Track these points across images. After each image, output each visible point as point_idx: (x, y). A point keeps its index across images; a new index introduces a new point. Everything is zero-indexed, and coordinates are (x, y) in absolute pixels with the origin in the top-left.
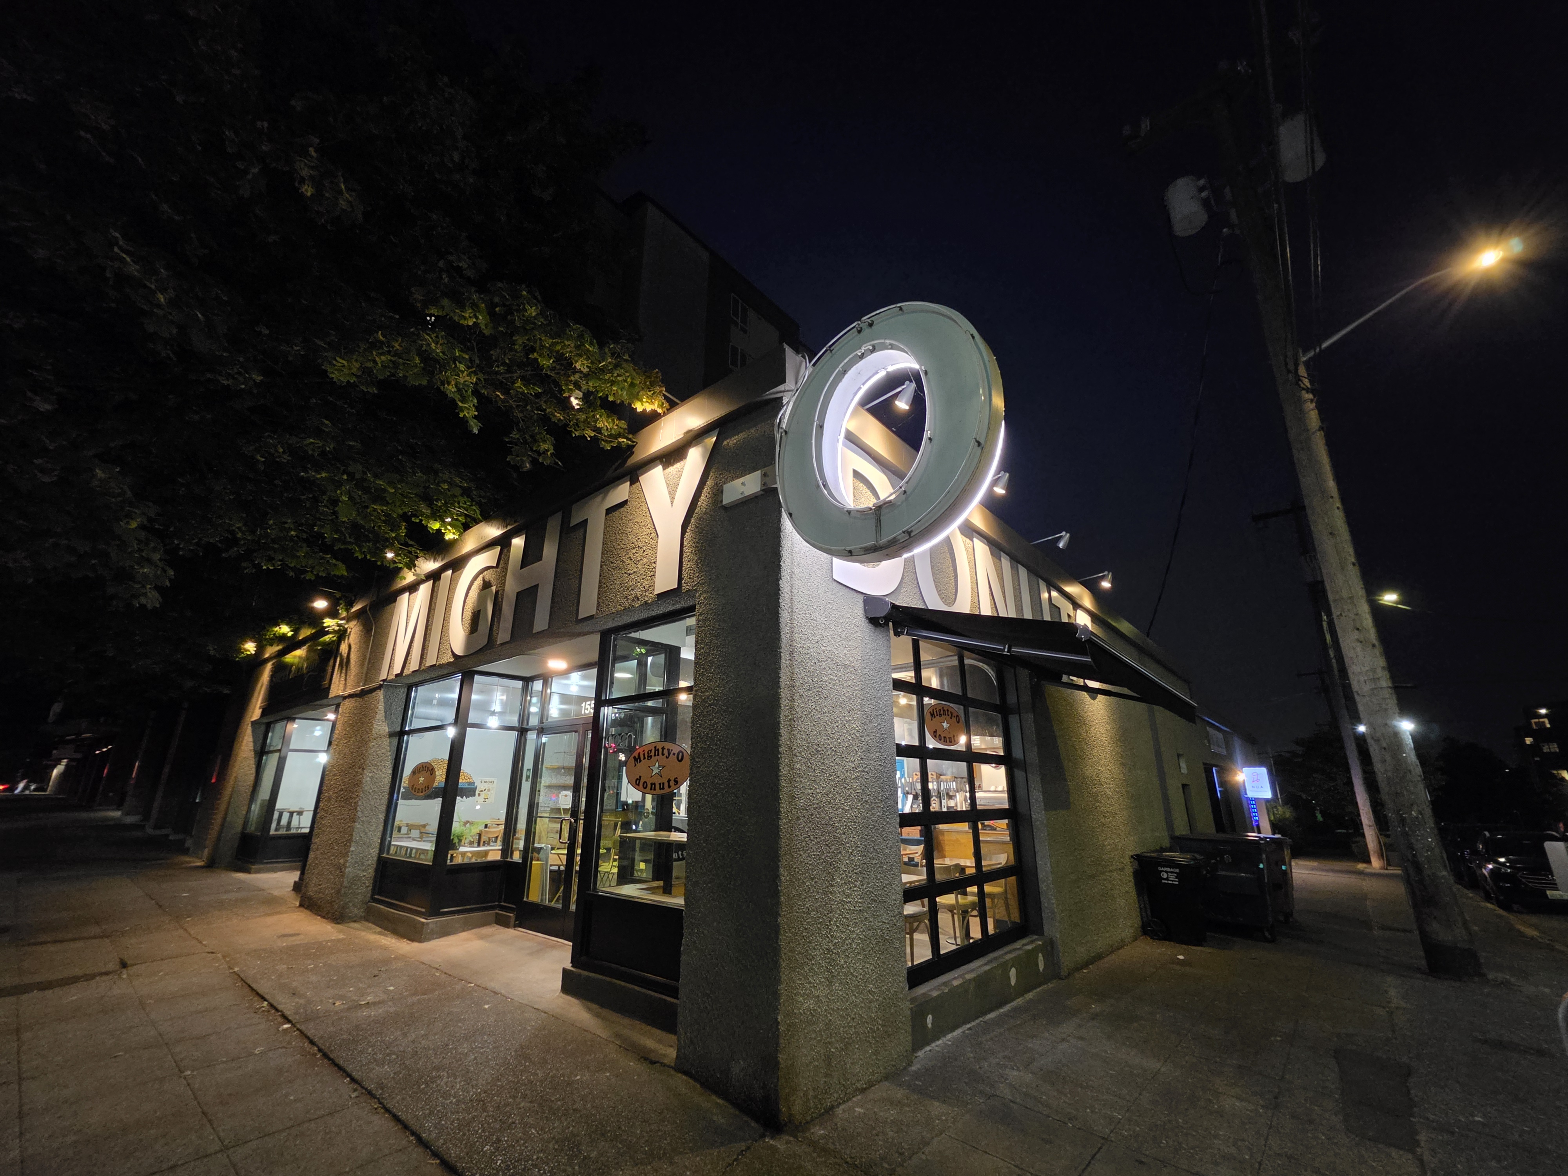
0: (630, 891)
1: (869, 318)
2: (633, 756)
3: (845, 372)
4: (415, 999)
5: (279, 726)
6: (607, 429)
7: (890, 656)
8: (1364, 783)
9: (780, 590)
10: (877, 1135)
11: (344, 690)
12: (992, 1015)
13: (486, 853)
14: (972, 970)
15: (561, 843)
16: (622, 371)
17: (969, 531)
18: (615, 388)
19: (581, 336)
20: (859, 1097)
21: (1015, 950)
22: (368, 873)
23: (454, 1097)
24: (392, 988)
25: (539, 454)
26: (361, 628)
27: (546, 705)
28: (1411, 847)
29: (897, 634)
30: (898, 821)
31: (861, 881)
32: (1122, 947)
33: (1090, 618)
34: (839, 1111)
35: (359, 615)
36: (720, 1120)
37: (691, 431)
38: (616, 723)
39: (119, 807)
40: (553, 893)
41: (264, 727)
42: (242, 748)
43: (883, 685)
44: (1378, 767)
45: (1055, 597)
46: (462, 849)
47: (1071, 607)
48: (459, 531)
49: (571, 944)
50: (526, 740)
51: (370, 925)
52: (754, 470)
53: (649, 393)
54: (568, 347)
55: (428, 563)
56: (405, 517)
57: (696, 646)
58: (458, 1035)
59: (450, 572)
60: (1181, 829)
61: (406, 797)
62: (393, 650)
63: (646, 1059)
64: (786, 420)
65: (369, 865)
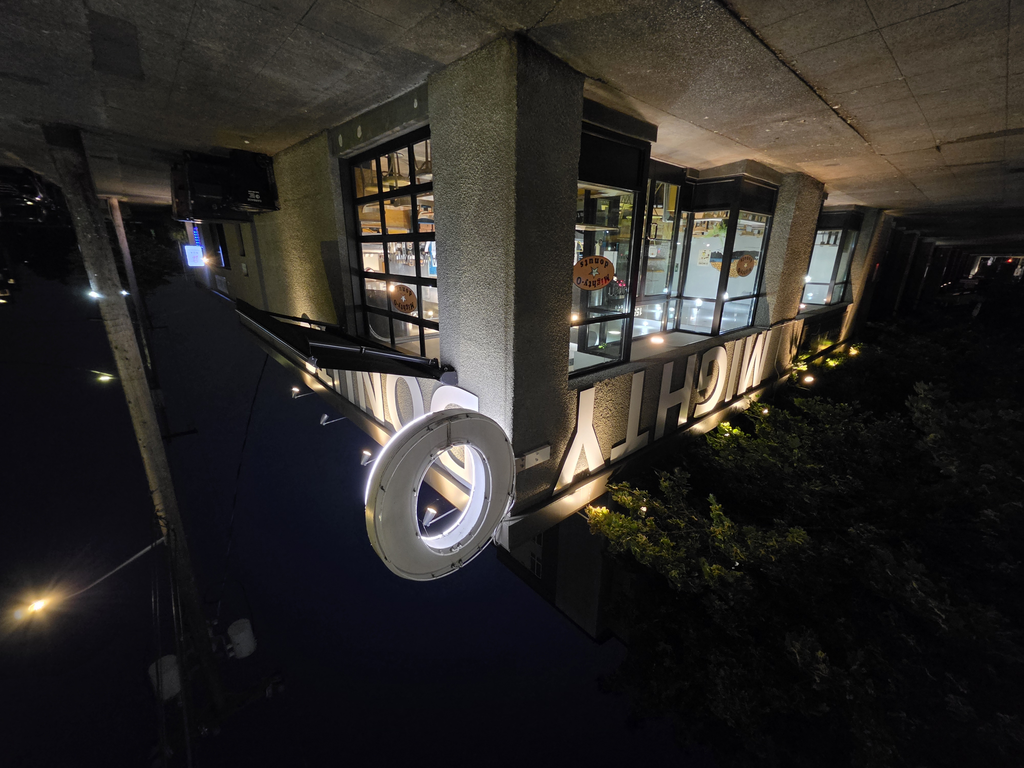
0: (612, 192)
1: (454, 569)
2: (610, 281)
3: (470, 534)
4: (752, 123)
5: (836, 300)
6: (625, 495)
7: (441, 346)
8: (122, 254)
9: (514, 391)
10: (452, 30)
11: (794, 324)
12: (374, 106)
13: (704, 217)
14: (386, 137)
15: (656, 224)
16: (616, 534)
17: (388, 428)
18: (621, 522)
19: (643, 556)
20: (464, 55)
21: (358, 149)
22: (781, 204)
23: (729, 60)
24: (767, 130)
25: (670, 479)
26: (783, 364)
27: (665, 313)
28: (91, 214)
29: (436, 360)
30: (436, 237)
31: (461, 198)
32: (286, 149)
33: (307, 367)
34: (477, 46)
35: (785, 372)
36: (557, 42)
37: (570, 494)
38: (620, 302)
39: (937, 248)
40: (661, 190)
41: (844, 300)
42: (859, 286)
43: (446, 327)
44: (113, 267)
45: (330, 381)
46: (720, 220)
47: (319, 375)
48: (721, 428)
49: (651, 158)
50: (678, 290)
51: (780, 171)
52: (530, 469)
53: (598, 519)
54: (651, 550)
55: (740, 406)
56: (755, 437)
57: (568, 354)
58: (725, 100)
59: (726, 400)
60: (246, 227)
61: (755, 253)
62: (763, 350)
63: (603, 82)
64: (509, 502)
65: (780, 210)
